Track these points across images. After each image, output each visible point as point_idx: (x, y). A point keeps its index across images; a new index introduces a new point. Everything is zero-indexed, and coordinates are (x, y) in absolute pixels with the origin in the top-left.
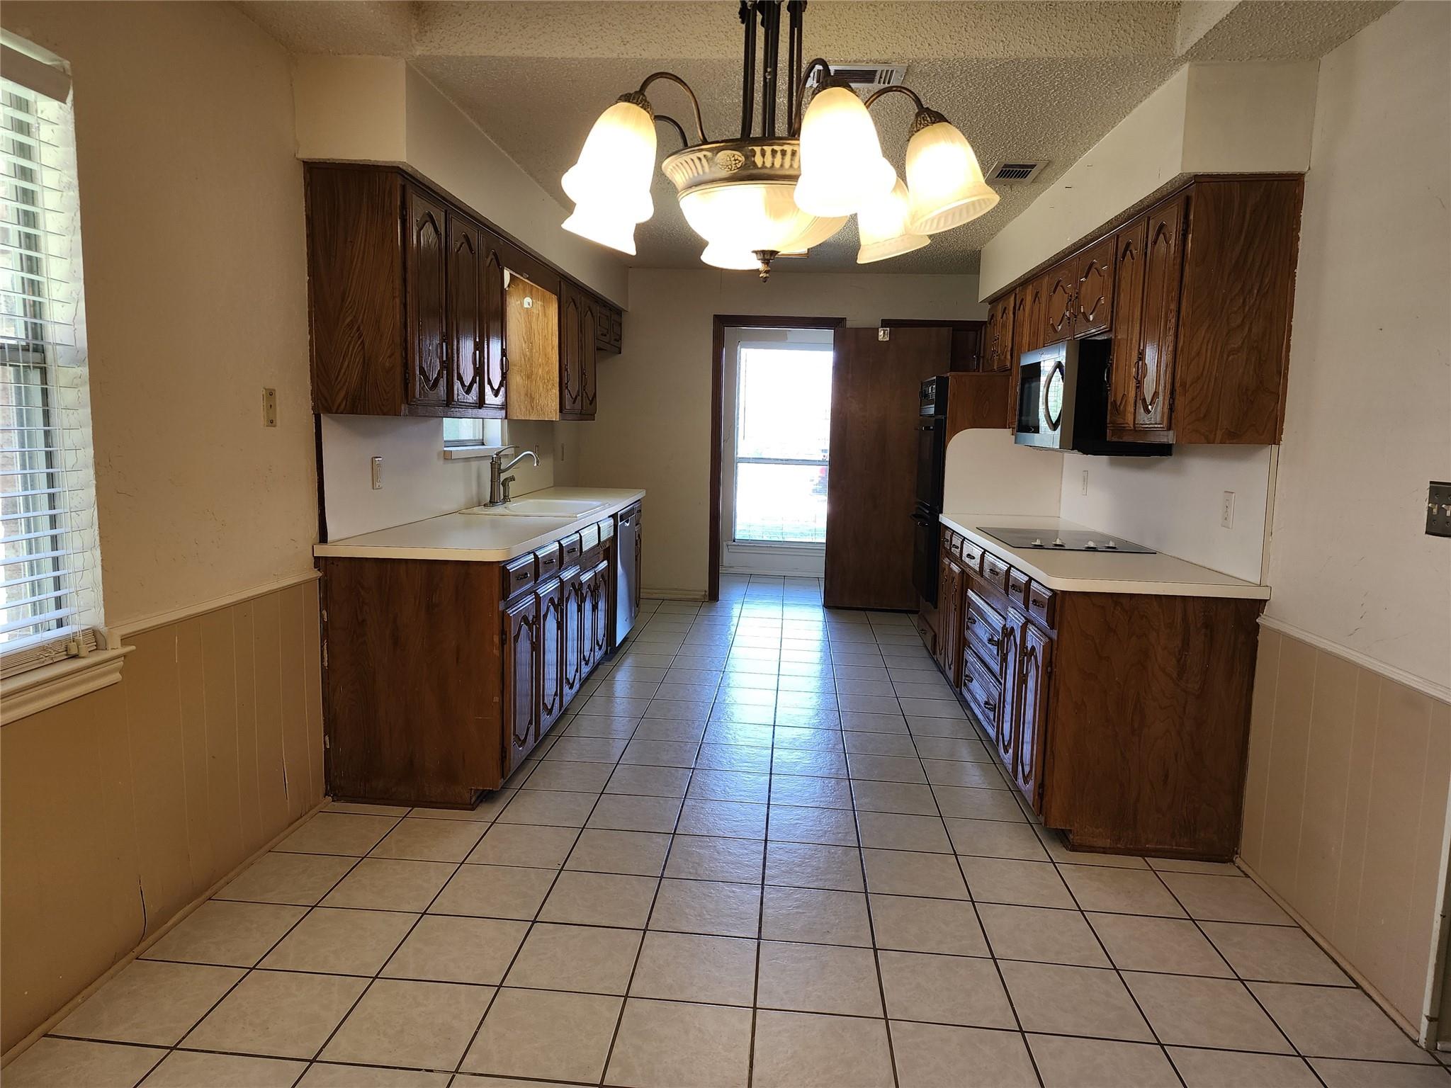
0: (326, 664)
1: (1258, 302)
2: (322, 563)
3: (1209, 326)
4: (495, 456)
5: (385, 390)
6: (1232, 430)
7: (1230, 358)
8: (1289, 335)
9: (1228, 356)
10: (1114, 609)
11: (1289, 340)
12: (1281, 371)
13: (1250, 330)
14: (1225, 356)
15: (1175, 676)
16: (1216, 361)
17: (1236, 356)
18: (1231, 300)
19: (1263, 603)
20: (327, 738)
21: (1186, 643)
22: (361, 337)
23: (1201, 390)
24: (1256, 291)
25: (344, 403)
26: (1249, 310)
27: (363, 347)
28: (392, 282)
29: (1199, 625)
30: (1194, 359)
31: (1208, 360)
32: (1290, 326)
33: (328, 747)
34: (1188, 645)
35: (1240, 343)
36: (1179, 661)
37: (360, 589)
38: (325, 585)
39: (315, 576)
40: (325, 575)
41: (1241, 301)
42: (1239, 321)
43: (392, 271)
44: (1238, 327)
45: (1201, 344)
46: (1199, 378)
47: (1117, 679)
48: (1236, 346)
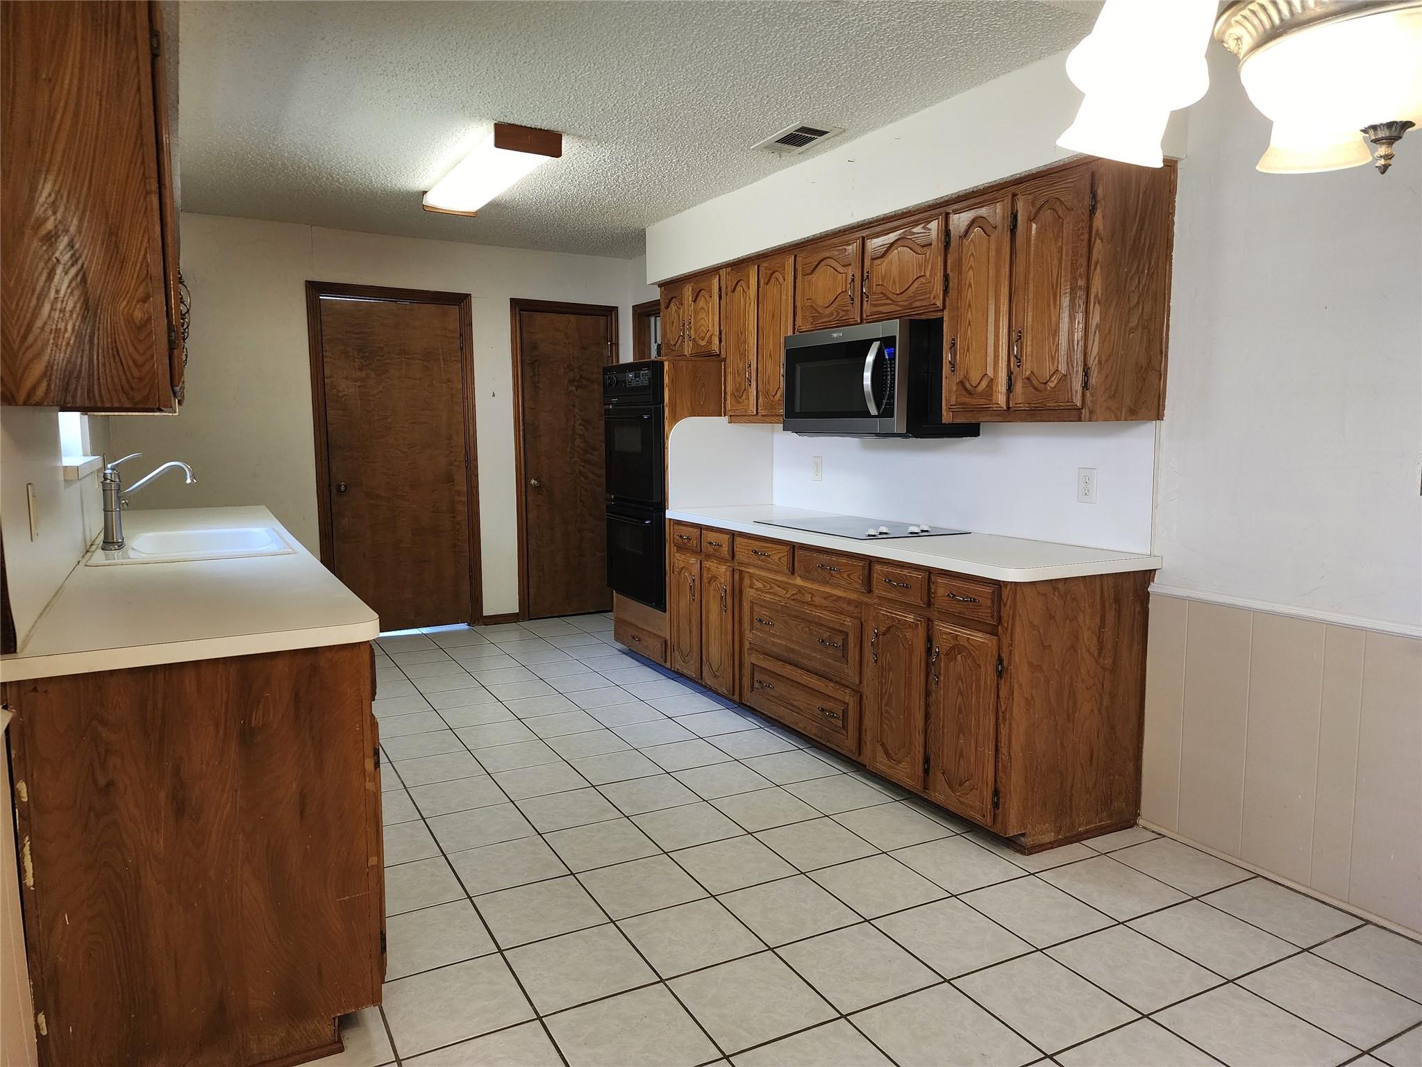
0: (30, 881)
1: (1148, 282)
3: (1117, 304)
5: (135, 362)
6: (1132, 408)
7: (1131, 336)
8: (1168, 316)
10: (1054, 594)
11: (1168, 320)
12: (1163, 353)
13: (1143, 309)
14: (1127, 334)
15: (1096, 654)
16: (1122, 339)
17: (1134, 335)
18: (1131, 279)
19: (1153, 573)
20: (42, 1018)
22: (76, 261)
24: (1146, 271)
25: (44, 384)
26: (1142, 289)
27: (84, 279)
28: (143, 163)
30: (1107, 336)
32: (1169, 306)
33: (44, 1032)
35: (1136, 322)
36: (1098, 639)
37: (100, 728)
38: (24, 734)
40: (19, 713)
41: (1137, 280)
42: (1136, 300)
43: (142, 144)
44: (1135, 305)
46: (1110, 356)
48: (1134, 325)
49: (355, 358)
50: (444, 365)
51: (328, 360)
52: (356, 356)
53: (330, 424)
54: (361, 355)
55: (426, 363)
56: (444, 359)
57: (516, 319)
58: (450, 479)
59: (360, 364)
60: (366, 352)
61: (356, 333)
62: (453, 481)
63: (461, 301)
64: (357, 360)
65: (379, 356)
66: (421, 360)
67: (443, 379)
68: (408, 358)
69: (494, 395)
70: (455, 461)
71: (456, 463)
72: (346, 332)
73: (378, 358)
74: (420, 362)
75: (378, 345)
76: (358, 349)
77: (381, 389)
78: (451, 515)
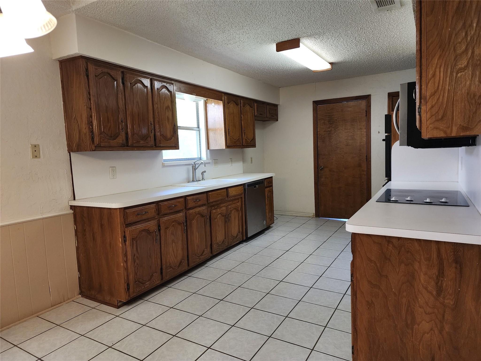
0: (77, 245)
1: (478, 32)
2: (73, 207)
3: (440, 55)
4: (193, 164)
5: (85, 142)
6: (465, 125)
7: (459, 75)
9: (457, 74)
10: (388, 245)
13: (473, 53)
14: (455, 74)
15: (434, 293)
16: (448, 79)
17: (464, 73)
18: (456, 35)
20: (79, 273)
21: (441, 273)
22: (78, 122)
23: (437, 100)
24: (475, 25)
25: (76, 148)
26: (470, 39)
28: (84, 100)
29: (450, 261)
30: (430, 80)
31: (442, 78)
33: (79, 276)
34: (443, 273)
35: (466, 63)
36: (437, 284)
37: (84, 218)
38: (75, 216)
39: (72, 212)
40: (74, 212)
41: (464, 34)
42: (464, 47)
44: (463, 52)
45: (436, 68)
46: (435, 92)
47: (393, 290)
48: (463, 66)
49: (327, 124)
50: (359, 123)
51: (319, 126)
52: (328, 124)
53: (319, 147)
54: (329, 123)
55: (352, 123)
56: (359, 121)
57: (390, 100)
58: (360, 166)
59: (329, 126)
60: (331, 122)
61: (328, 116)
62: (361, 166)
63: (367, 98)
64: (328, 125)
65: (335, 122)
66: (350, 122)
67: (358, 128)
68: (346, 122)
69: (379, 133)
70: (362, 159)
71: (363, 160)
72: (325, 116)
73: (335, 123)
74: (350, 123)
75: (335, 119)
76: (328, 121)
77: (336, 134)
78: (360, 179)
